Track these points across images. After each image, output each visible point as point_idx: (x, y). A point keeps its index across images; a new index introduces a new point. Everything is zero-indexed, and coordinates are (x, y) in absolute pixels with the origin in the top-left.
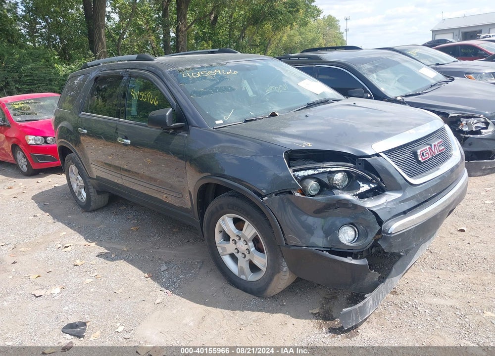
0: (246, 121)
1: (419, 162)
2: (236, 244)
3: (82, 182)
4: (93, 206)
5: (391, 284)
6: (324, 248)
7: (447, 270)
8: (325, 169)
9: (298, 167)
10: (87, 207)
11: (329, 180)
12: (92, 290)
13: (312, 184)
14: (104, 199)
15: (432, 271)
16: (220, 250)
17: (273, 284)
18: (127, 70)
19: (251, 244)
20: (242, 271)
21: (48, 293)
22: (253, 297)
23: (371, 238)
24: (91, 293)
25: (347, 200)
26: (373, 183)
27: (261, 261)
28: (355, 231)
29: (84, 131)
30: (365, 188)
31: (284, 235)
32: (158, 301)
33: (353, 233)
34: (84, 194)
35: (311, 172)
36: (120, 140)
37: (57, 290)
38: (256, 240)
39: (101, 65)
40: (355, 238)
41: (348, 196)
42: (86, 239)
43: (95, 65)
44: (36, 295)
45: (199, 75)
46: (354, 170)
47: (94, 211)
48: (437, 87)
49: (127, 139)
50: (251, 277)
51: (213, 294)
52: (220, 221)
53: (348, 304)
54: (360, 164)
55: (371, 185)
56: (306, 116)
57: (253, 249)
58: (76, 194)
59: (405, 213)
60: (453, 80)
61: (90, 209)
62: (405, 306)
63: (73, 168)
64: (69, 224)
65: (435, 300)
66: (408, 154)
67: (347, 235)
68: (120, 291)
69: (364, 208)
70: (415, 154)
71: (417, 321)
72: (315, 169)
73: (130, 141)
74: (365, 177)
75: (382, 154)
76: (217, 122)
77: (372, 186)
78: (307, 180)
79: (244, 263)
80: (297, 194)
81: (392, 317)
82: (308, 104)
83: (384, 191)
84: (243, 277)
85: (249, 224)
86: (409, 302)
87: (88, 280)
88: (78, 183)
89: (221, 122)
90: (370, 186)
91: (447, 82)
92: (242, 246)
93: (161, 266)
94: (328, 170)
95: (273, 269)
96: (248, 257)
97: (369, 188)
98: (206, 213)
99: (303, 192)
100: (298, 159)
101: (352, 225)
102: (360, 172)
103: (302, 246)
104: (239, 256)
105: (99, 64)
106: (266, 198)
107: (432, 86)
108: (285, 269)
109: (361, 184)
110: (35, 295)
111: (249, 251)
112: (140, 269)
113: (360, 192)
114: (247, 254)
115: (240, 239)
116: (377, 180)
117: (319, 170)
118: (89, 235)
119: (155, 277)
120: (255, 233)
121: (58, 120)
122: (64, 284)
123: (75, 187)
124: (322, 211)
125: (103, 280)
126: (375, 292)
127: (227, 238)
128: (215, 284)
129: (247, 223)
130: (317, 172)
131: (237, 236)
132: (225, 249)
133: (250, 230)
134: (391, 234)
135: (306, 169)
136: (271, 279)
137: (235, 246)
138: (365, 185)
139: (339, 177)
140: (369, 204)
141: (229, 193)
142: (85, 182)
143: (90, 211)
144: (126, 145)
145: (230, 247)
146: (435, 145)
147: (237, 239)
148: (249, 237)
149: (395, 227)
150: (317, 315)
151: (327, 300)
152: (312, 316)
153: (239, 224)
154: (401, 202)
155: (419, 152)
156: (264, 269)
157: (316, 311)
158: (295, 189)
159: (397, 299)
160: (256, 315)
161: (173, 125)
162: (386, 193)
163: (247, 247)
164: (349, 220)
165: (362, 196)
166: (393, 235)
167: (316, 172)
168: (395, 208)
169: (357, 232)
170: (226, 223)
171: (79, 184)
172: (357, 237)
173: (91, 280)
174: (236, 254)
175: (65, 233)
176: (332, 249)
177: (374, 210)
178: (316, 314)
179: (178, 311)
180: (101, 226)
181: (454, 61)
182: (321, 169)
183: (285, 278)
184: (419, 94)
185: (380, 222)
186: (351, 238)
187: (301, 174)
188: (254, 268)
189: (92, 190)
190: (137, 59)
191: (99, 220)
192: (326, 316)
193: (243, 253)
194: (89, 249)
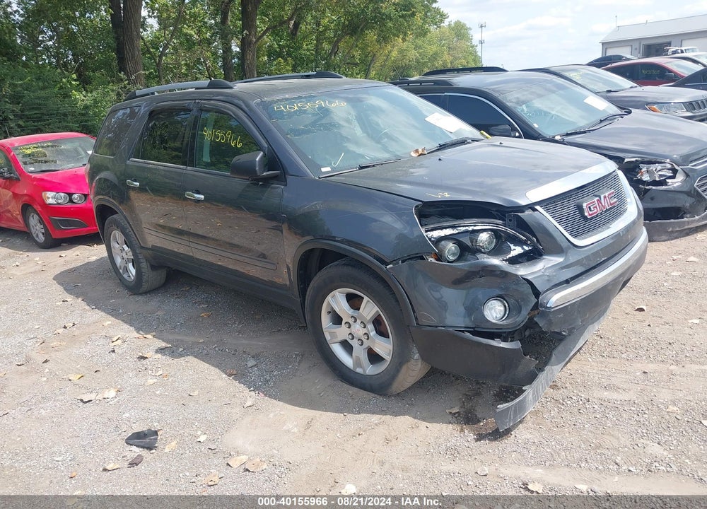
0: (361, 168)
1: (585, 218)
2: (349, 327)
3: (131, 253)
4: (145, 287)
5: (552, 373)
6: (465, 327)
7: (621, 358)
8: (467, 228)
9: (432, 226)
10: (136, 288)
11: (472, 242)
12: (158, 392)
13: (451, 247)
14: (160, 276)
15: (601, 359)
16: (328, 337)
17: (401, 376)
18: (197, 101)
19: (371, 327)
20: (358, 363)
21: (100, 397)
22: (373, 395)
23: (525, 314)
24: (157, 396)
25: (495, 266)
26: (528, 245)
27: (384, 347)
28: (505, 306)
29: (135, 183)
30: (517, 250)
31: (414, 312)
32: (249, 403)
33: (502, 308)
34: (133, 271)
35: (448, 232)
36: (188, 195)
37: (111, 393)
38: (377, 322)
39: (156, 94)
40: (505, 315)
41: (495, 261)
42: (138, 330)
43: (148, 95)
44: (84, 400)
45: (296, 108)
46: (504, 228)
47: (146, 293)
48: (608, 123)
49: (198, 193)
50: (370, 370)
51: (320, 394)
52: (329, 298)
53: (496, 401)
54: (510, 220)
55: (524, 247)
56: (440, 159)
57: (373, 333)
58: (121, 271)
59: (567, 282)
60: (630, 112)
61: (141, 291)
62: (569, 402)
63: (117, 235)
64: (113, 312)
65: (605, 393)
66: (570, 208)
67: (495, 312)
68: (196, 393)
69: (516, 275)
70: (580, 208)
71: (583, 419)
72: (453, 227)
73: (203, 197)
74: (518, 237)
75: (538, 207)
76: (324, 170)
77: (527, 248)
78: (443, 242)
79: (360, 352)
80: (433, 260)
81: (552, 415)
82: (441, 146)
83: (541, 255)
84: (359, 370)
85: (368, 301)
86: (574, 398)
87: (151, 381)
88: (123, 254)
89: (328, 169)
90: (523, 249)
91: (622, 116)
92: (358, 329)
93: (247, 362)
94: (471, 228)
95: (401, 358)
96: (367, 344)
97: (522, 251)
98: (309, 289)
99: (439, 257)
100: (431, 215)
101: (500, 297)
102: (510, 231)
103: (436, 327)
104: (355, 343)
105: (153, 93)
106: (391, 266)
107: (601, 121)
108: (417, 356)
109: (512, 246)
110: (82, 400)
111: (368, 336)
112: (217, 366)
113: (510, 256)
114: (365, 340)
115: (355, 321)
116: (532, 241)
117: (459, 228)
118: (142, 324)
119: (239, 375)
120: (377, 311)
121: (95, 169)
122: (119, 387)
123: (118, 261)
124: (461, 280)
125: (170, 380)
126: (535, 383)
127: (337, 320)
128: (320, 381)
129: (366, 299)
130: (457, 232)
131: (352, 317)
132: (334, 335)
133: (369, 309)
134: (550, 308)
135: (442, 228)
136: (398, 371)
137: (348, 331)
138: (516, 248)
139: (484, 237)
140: (522, 271)
141: (342, 261)
142: (135, 254)
143: (141, 294)
144: (198, 201)
145: (342, 332)
146: (605, 197)
147: (351, 321)
148: (368, 318)
149: (555, 299)
150: (457, 415)
151: (469, 398)
152: (450, 418)
153: (354, 301)
154: (562, 268)
155: (585, 205)
156: (388, 358)
157: (455, 410)
158: (429, 254)
159: (558, 394)
160: (375, 418)
161: (265, 174)
162: (544, 257)
163: (365, 331)
164: (498, 292)
165: (514, 261)
166: (553, 310)
167: (455, 231)
168: (555, 276)
169: (507, 307)
170: (337, 300)
171: (125, 257)
172: (507, 313)
173: (155, 380)
174: (349, 341)
175: (110, 322)
176: (476, 329)
177: (529, 278)
178: (455, 414)
179: (275, 416)
180: (159, 313)
181: (632, 87)
182: (462, 228)
183: (415, 369)
184: (585, 132)
185: (537, 293)
186: (499, 316)
187: (437, 234)
188: (374, 357)
189: (144, 265)
190: (210, 86)
191: (155, 305)
192: (467, 418)
193: (359, 340)
194: (147, 342)
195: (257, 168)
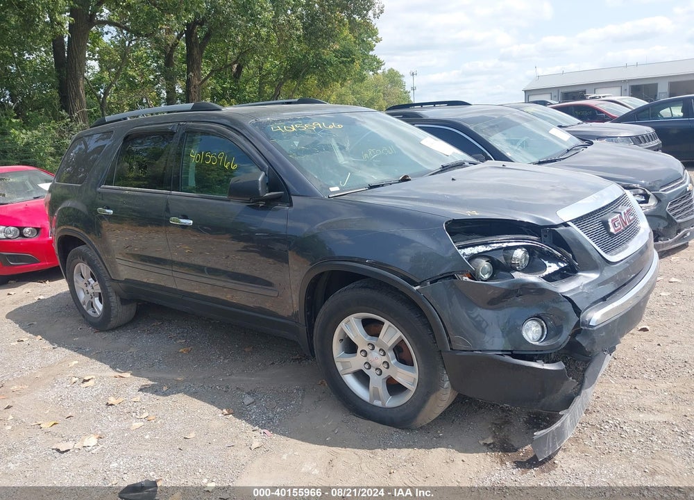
0: (371, 187)
1: (611, 235)
2: (366, 356)
3: (98, 287)
4: (113, 322)
5: (586, 397)
6: (502, 351)
7: (643, 378)
8: (501, 244)
9: (463, 243)
10: (102, 325)
11: (506, 259)
12: (147, 437)
13: (484, 264)
14: (130, 310)
16: (340, 367)
17: (428, 407)
18: (181, 123)
19: (391, 354)
20: (376, 396)
21: (78, 445)
22: (395, 429)
23: (566, 335)
24: (146, 440)
25: (534, 284)
26: (563, 262)
27: (408, 377)
28: (542, 327)
29: (107, 211)
30: (552, 268)
31: (448, 335)
32: (255, 444)
33: (539, 329)
34: (99, 306)
35: (481, 249)
36: (173, 220)
37: (92, 441)
38: (399, 349)
39: (129, 119)
40: (542, 336)
41: (532, 278)
42: (114, 368)
43: (120, 120)
44: (61, 450)
45: (294, 129)
46: (539, 245)
47: (113, 329)
48: (574, 152)
49: (185, 217)
50: (391, 402)
51: (334, 431)
52: (342, 324)
53: (529, 429)
54: (546, 236)
55: (559, 263)
56: (453, 179)
57: (393, 361)
58: (85, 307)
59: (604, 299)
60: (592, 143)
61: (109, 326)
62: (606, 427)
63: (83, 268)
64: (79, 349)
65: (641, 416)
66: (596, 225)
67: (532, 332)
68: (192, 435)
69: (556, 293)
70: (605, 224)
71: (627, 444)
72: (486, 244)
73: (192, 222)
74: (553, 254)
75: (570, 223)
76: (332, 189)
77: (562, 265)
78: (477, 259)
79: (377, 382)
80: (466, 278)
81: (594, 441)
82: (443, 167)
83: (576, 272)
84: (378, 403)
85: (389, 326)
86: (610, 422)
87: (137, 424)
88: (88, 289)
89: (337, 189)
90: (558, 265)
91: (585, 146)
92: (376, 358)
93: (243, 399)
94: (505, 245)
95: (427, 387)
96: (386, 373)
97: (558, 268)
98: (319, 315)
99: (473, 276)
100: (458, 233)
101: (538, 317)
102: (546, 248)
103: (473, 351)
104: (371, 373)
105: (125, 119)
106: (418, 287)
107: (568, 151)
108: (447, 384)
109: (546, 263)
110: (58, 450)
111: (388, 365)
112: (213, 403)
113: (546, 273)
114: (384, 370)
115: (373, 349)
116: (568, 257)
117: (492, 245)
118: (117, 363)
119: (240, 413)
120: (400, 337)
121: (54, 203)
122: (100, 432)
123: (82, 296)
124: (498, 300)
125: (159, 422)
126: (572, 407)
127: (351, 348)
128: (332, 417)
129: (387, 323)
130: (490, 249)
131: (369, 344)
132: (347, 364)
133: (390, 334)
134: (592, 326)
135: (473, 245)
136: (425, 402)
137: (365, 360)
138: (552, 264)
139: (519, 253)
140: (565, 288)
141: (358, 283)
142: (103, 287)
143: (108, 331)
144: (184, 227)
145: (357, 362)
146: (625, 214)
147: (367, 349)
148: (390, 344)
149: (596, 317)
150: (492, 446)
151: (499, 427)
152: (485, 448)
153: (372, 327)
154: (599, 285)
155: (610, 220)
156: (412, 388)
157: (490, 441)
158: (463, 273)
159: (592, 419)
160: (405, 453)
161: (267, 195)
162: (579, 274)
163: (385, 359)
164: (535, 312)
165: (549, 278)
166: (595, 328)
167: (489, 248)
168: (593, 293)
169: (545, 328)
170: (352, 327)
171: (91, 291)
172: (546, 333)
173: (142, 424)
174: (367, 372)
175: (77, 362)
176: (514, 352)
177: (568, 296)
178: (490, 444)
179: (289, 456)
180: (132, 350)
181: (579, 124)
182: (495, 245)
183: (444, 397)
185: (578, 311)
186: (538, 336)
187: (469, 251)
188: (394, 387)
189: (114, 299)
190: (193, 109)
191: (123, 340)
192: (504, 447)
193: (376, 369)
194: (123, 381)
195: (260, 189)
